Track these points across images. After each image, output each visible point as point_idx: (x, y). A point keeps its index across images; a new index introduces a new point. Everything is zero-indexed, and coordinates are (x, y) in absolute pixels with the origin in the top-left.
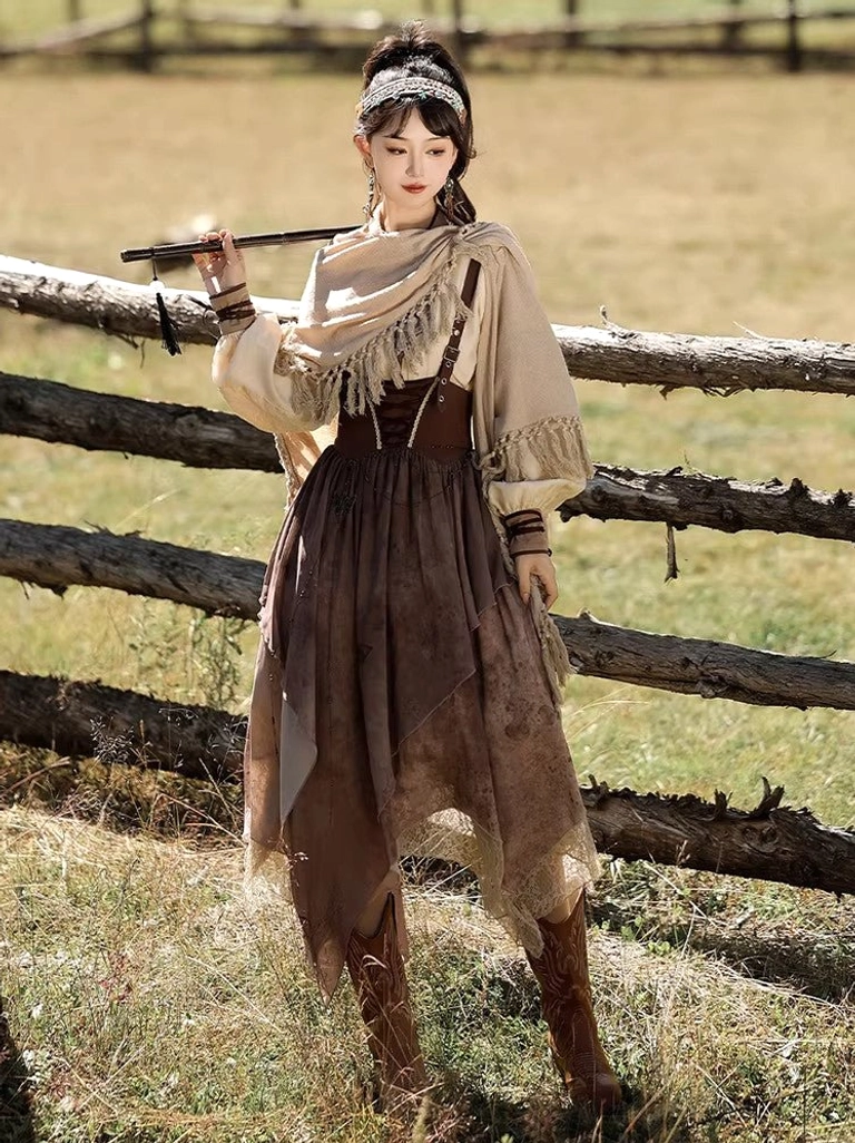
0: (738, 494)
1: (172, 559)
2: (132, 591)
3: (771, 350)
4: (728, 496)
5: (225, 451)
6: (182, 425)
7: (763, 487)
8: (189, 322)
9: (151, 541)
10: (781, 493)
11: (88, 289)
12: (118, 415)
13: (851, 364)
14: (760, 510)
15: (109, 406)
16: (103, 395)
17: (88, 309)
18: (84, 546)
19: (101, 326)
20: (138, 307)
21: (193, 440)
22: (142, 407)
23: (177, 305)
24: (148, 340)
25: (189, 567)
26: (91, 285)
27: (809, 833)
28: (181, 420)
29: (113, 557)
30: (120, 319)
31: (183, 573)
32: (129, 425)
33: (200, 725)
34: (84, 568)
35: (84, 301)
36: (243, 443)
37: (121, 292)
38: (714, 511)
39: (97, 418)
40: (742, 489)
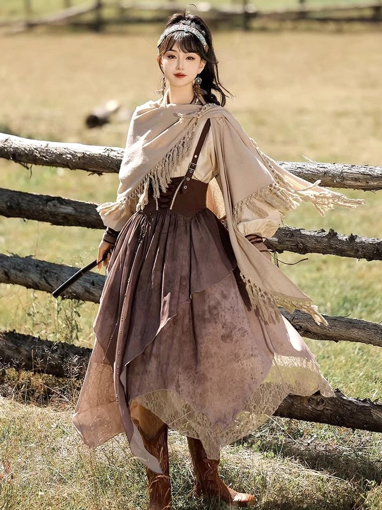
0: (305, 236)
1: (46, 269)
2: (28, 287)
3: (318, 169)
4: (300, 237)
5: (70, 218)
6: (49, 205)
7: (316, 233)
8: (52, 156)
9: (37, 260)
10: (324, 236)
11: (5, 141)
12: (20, 201)
13: (355, 175)
14: (315, 244)
15: (16, 196)
16: (14, 191)
17: (6, 150)
18: (5, 263)
19: (11, 158)
20: (28, 149)
21: (56, 213)
22: (31, 197)
23: (46, 148)
24: (34, 165)
25: (53, 272)
26: (7, 139)
27: (339, 401)
28: (50, 203)
29: (19, 268)
30: (20, 155)
31: (51, 276)
32: (25, 205)
33: (61, 351)
34: (6, 274)
35: (4, 147)
36: (77, 214)
37: (20, 143)
38: (294, 244)
39: (10, 202)
40: (307, 234)
